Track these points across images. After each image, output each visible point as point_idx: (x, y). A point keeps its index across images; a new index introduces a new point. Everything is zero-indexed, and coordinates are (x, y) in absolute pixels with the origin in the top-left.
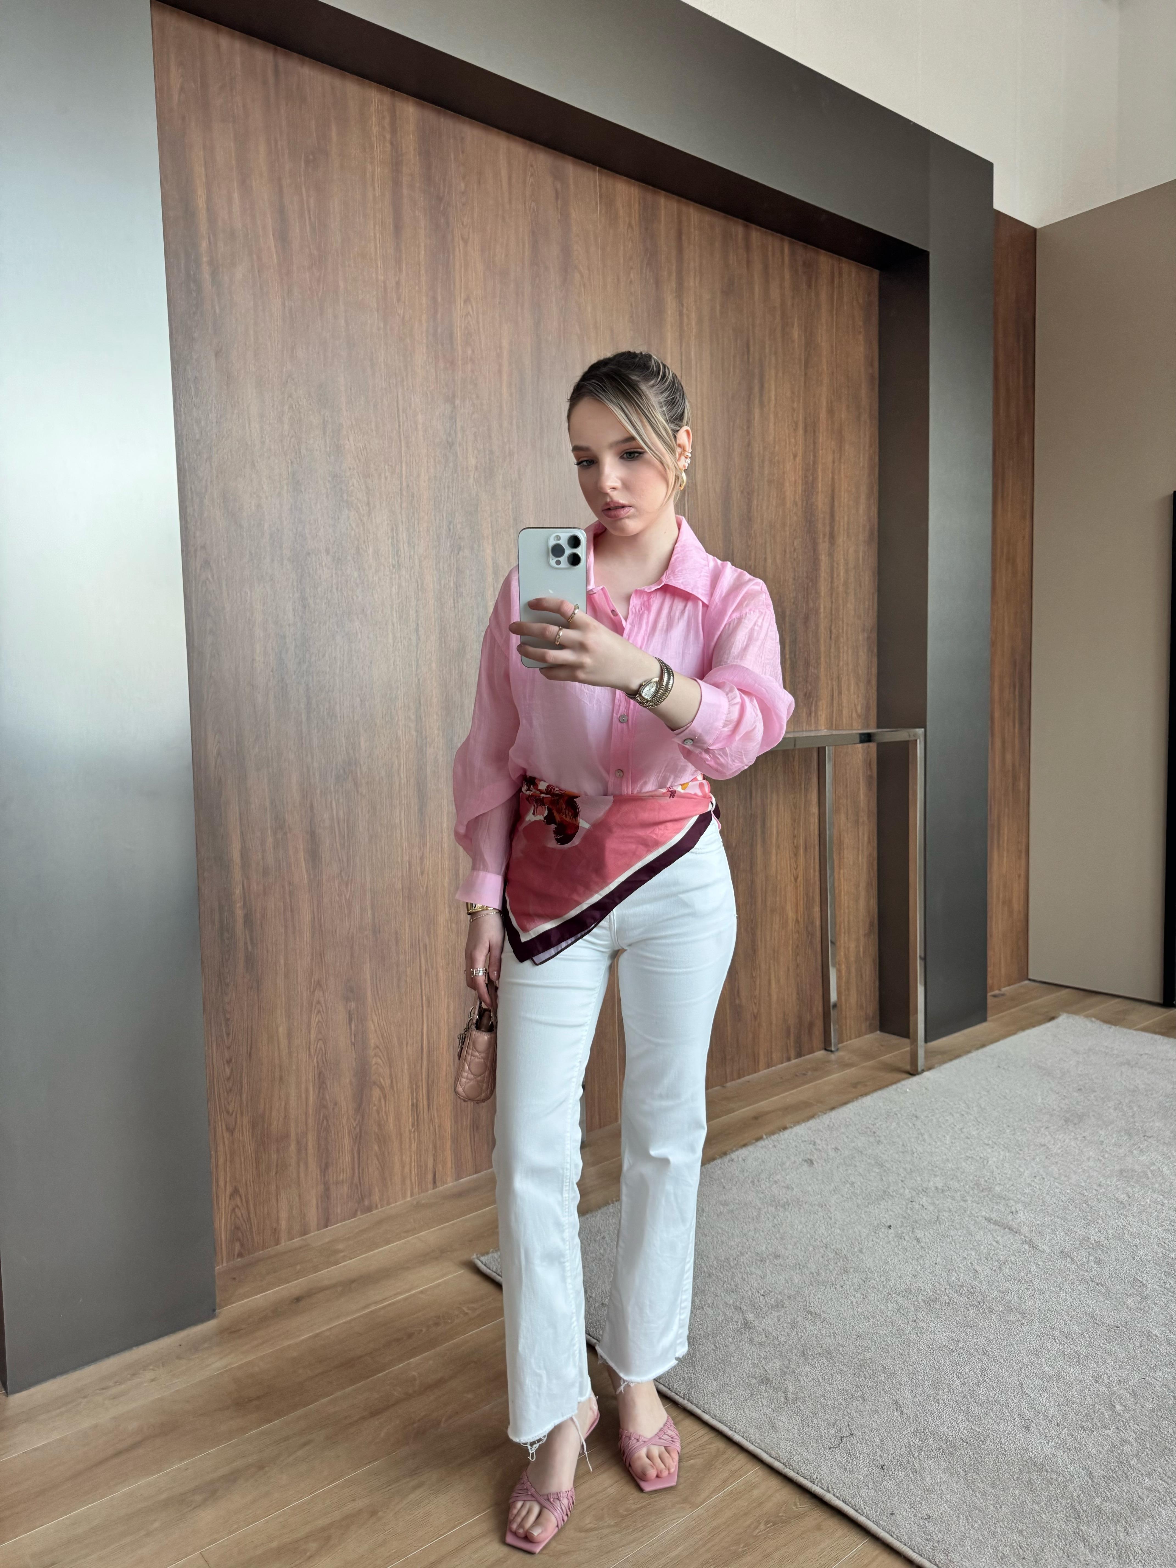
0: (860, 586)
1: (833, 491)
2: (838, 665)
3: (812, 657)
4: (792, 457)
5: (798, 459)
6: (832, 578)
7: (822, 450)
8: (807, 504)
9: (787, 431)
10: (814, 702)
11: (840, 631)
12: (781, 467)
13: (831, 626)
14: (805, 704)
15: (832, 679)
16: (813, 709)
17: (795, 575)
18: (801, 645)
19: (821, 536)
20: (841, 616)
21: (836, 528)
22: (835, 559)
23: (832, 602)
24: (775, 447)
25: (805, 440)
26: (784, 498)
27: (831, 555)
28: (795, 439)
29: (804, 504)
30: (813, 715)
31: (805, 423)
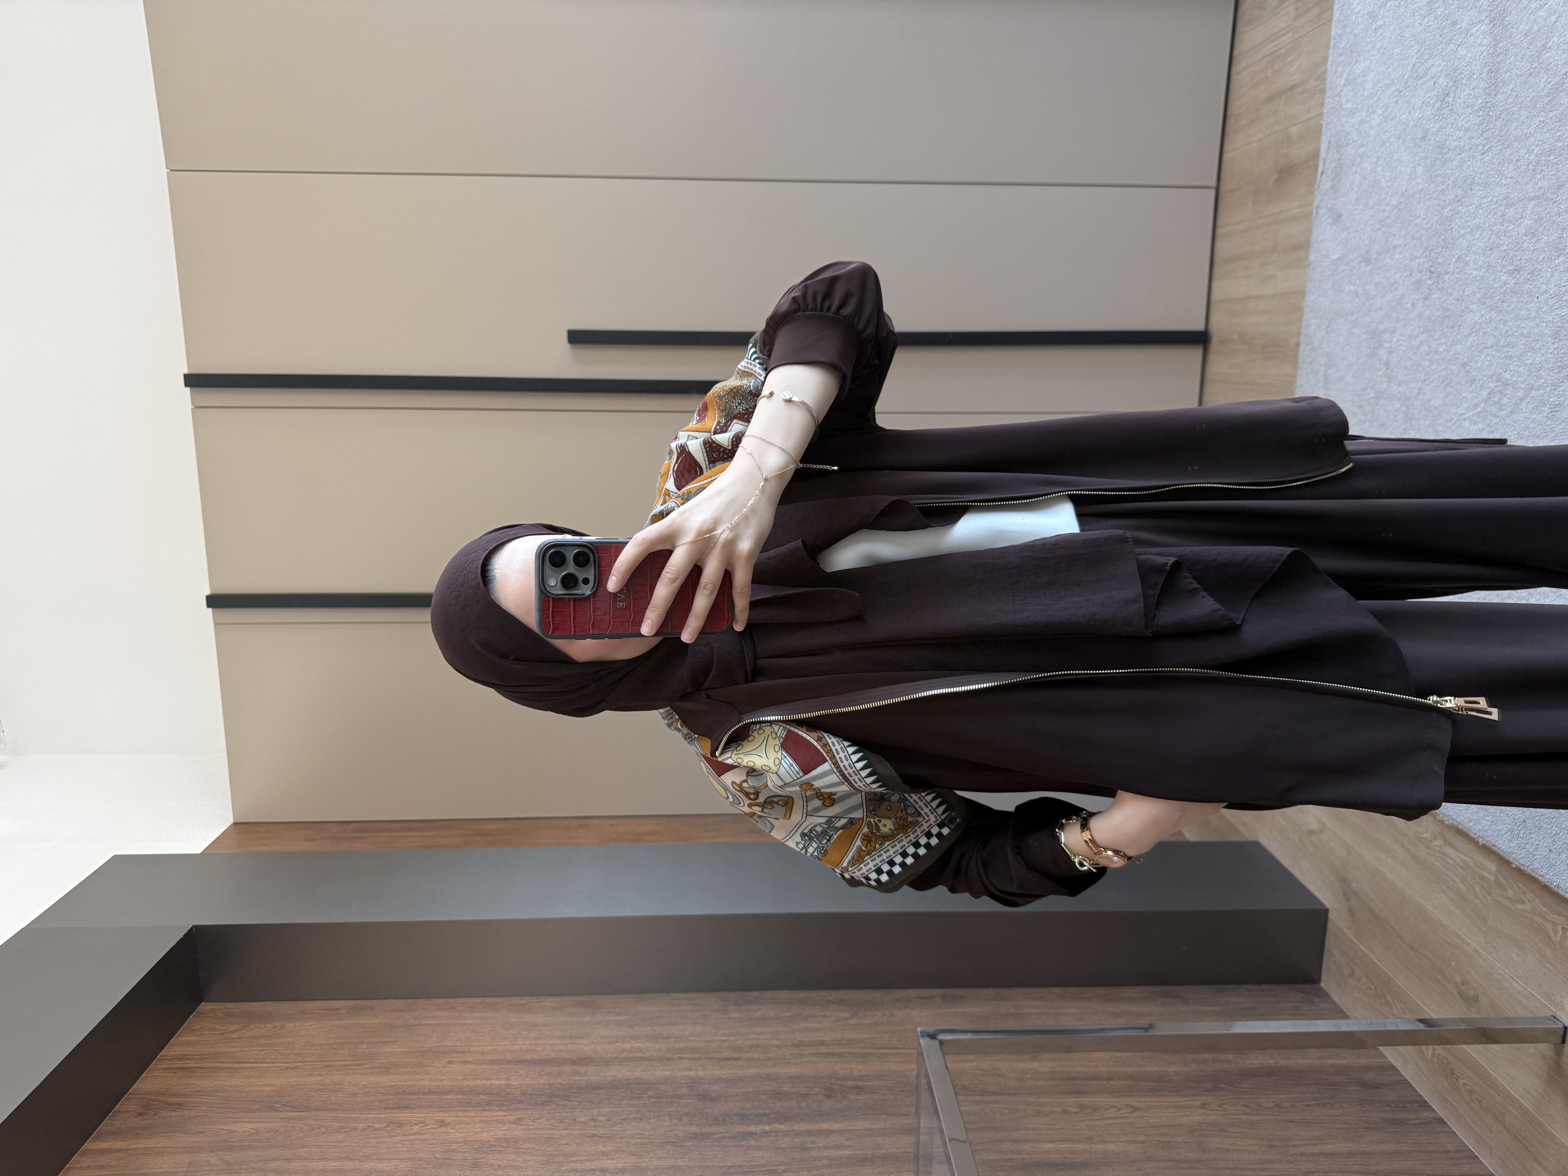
0: (660, 1017)
1: (509, 1062)
2: (779, 1047)
3: (767, 1088)
4: (444, 1128)
5: (448, 1117)
6: (643, 1059)
7: (442, 1080)
8: (521, 1102)
9: (397, 1139)
10: (839, 1082)
11: (726, 1044)
12: (454, 1146)
13: (719, 1060)
14: (844, 1097)
15: (801, 1056)
16: (850, 1083)
17: (635, 1119)
18: (748, 1106)
19: (577, 1078)
20: (703, 1044)
21: (567, 1056)
22: (615, 1055)
23: (681, 1058)
24: (420, 1159)
25: (421, 1107)
26: (506, 1140)
27: (607, 1063)
28: (416, 1124)
29: (522, 1106)
30: (859, 1083)
31: (394, 1108)
